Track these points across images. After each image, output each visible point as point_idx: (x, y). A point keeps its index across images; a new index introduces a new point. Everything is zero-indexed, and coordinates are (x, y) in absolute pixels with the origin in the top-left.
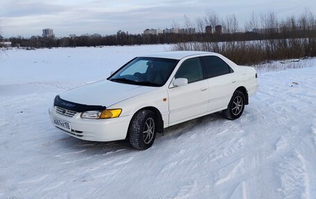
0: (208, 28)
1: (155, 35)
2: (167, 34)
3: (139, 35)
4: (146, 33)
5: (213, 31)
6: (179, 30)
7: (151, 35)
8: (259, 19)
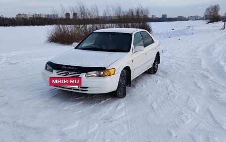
0: (68, 14)
1: (27, 18)
2: (37, 18)
3: (13, 18)
4: (19, 17)
5: (71, 17)
6: (45, 15)
7: (23, 18)
8: (111, 9)
